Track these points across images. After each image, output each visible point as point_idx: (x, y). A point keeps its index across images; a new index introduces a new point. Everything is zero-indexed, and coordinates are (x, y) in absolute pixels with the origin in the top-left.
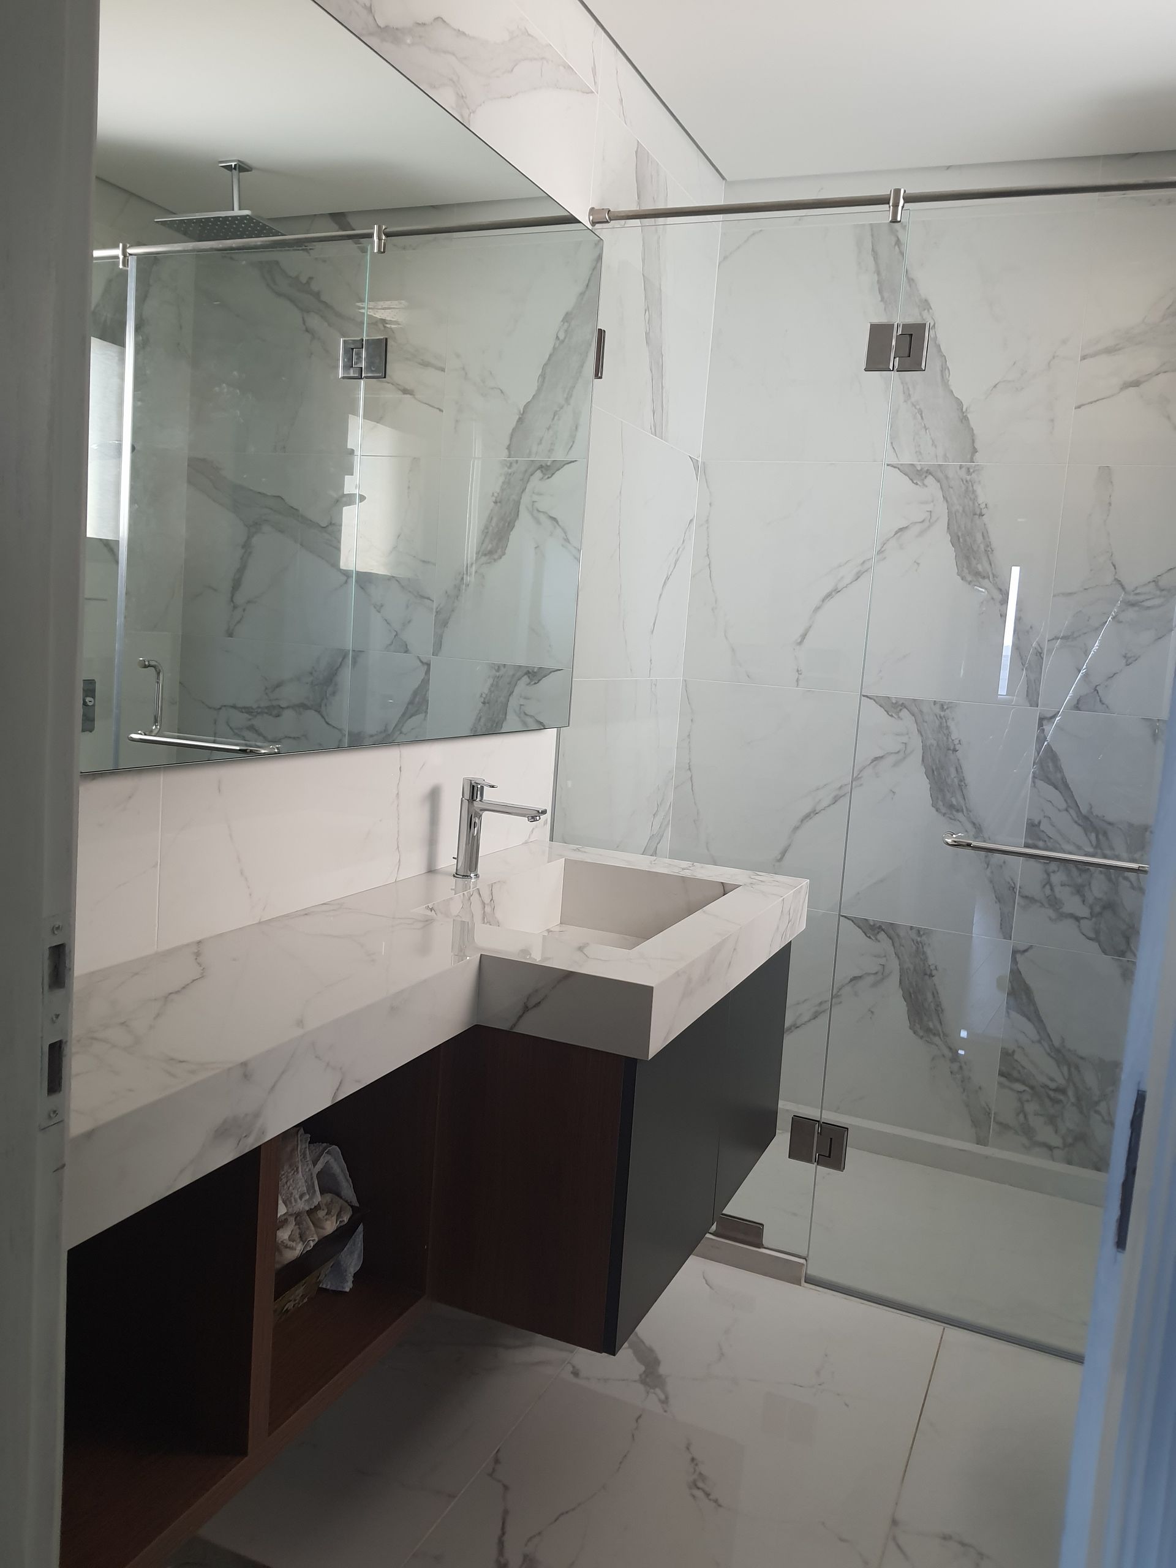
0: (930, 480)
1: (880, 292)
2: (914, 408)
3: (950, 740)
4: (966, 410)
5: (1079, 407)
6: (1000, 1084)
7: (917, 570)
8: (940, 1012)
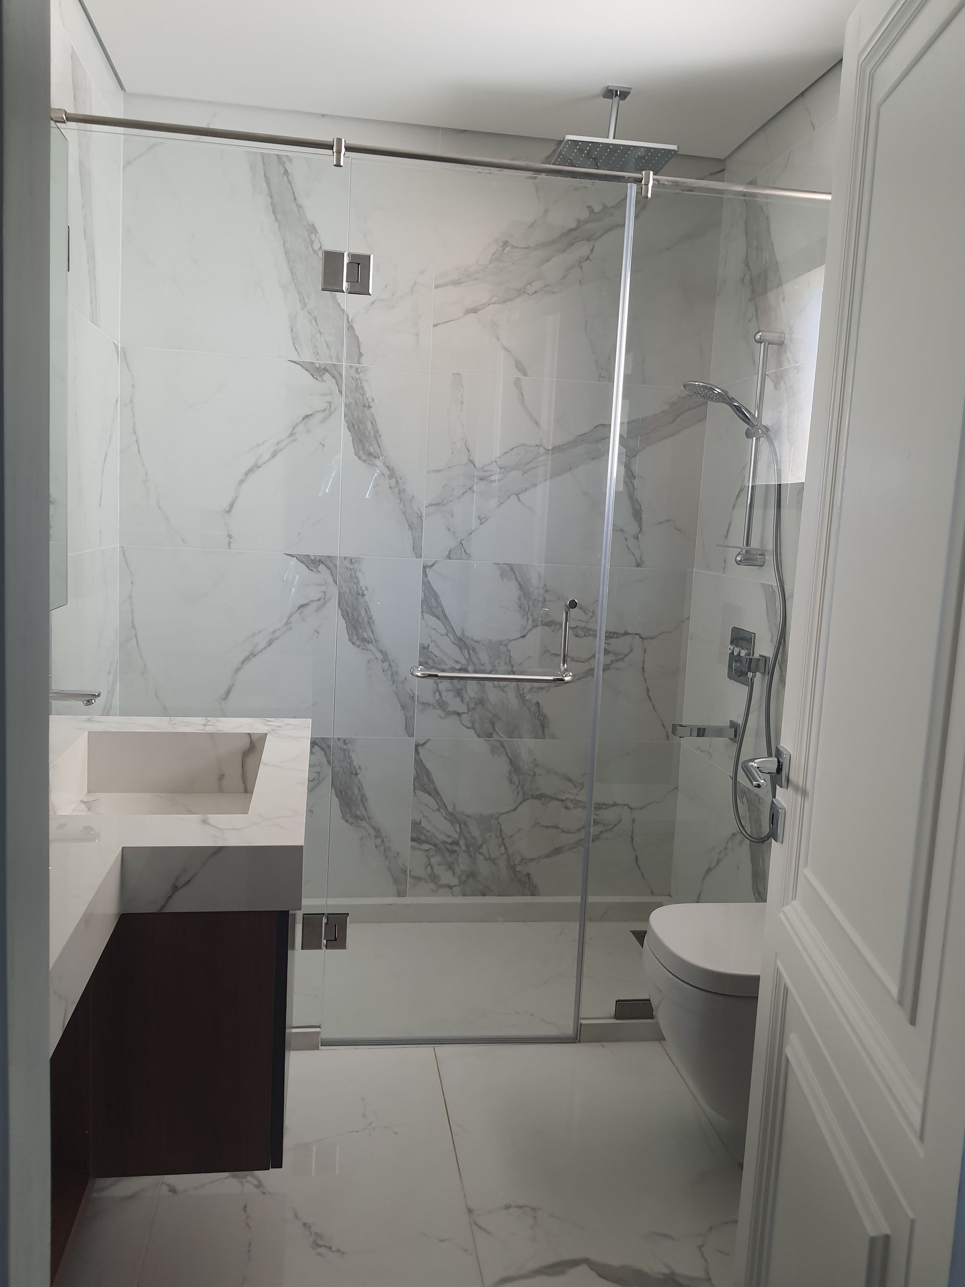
0: (327, 376)
1: (274, 213)
2: (309, 315)
3: (359, 587)
4: (352, 321)
5: (435, 326)
6: (413, 848)
7: (323, 451)
8: (364, 801)
